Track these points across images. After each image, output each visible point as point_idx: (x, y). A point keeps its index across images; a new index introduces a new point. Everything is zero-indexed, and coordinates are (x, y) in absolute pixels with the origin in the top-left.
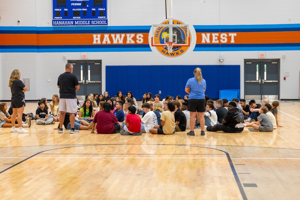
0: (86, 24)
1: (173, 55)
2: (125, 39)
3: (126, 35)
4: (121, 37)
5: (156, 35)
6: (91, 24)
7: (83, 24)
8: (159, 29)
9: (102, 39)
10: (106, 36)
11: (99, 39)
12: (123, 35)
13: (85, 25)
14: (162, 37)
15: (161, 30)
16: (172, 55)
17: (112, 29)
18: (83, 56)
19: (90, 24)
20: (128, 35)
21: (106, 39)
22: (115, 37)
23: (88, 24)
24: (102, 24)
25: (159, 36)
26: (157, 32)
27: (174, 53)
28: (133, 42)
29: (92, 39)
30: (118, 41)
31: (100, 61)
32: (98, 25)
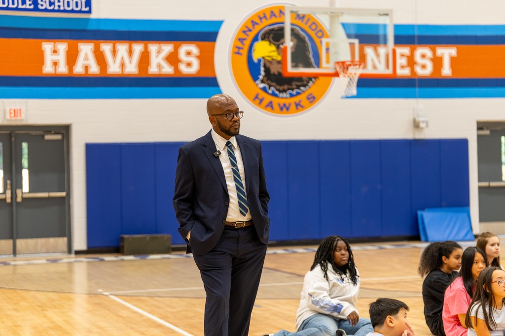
0: (20, 6)
1: (288, 109)
2: (145, 59)
3: (146, 48)
4: (130, 52)
5: (236, 50)
6: (36, 9)
7: (11, 6)
8: (244, 32)
9: (72, 58)
10: (86, 49)
11: (61, 58)
12: (138, 48)
13: (17, 9)
14: (256, 56)
15: (252, 35)
16: (285, 109)
17: (103, 27)
18: (10, 113)
19: (32, 7)
20: (153, 48)
21: (86, 59)
22: (114, 52)
23: (28, 7)
24: (72, 11)
25: (245, 52)
26: (240, 40)
27: (290, 104)
28: (168, 70)
29: (40, 58)
30: (123, 65)
31: (65, 130)
32: (59, 11)
